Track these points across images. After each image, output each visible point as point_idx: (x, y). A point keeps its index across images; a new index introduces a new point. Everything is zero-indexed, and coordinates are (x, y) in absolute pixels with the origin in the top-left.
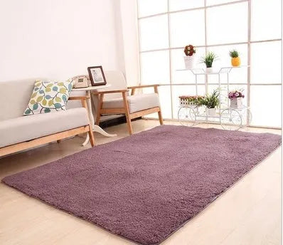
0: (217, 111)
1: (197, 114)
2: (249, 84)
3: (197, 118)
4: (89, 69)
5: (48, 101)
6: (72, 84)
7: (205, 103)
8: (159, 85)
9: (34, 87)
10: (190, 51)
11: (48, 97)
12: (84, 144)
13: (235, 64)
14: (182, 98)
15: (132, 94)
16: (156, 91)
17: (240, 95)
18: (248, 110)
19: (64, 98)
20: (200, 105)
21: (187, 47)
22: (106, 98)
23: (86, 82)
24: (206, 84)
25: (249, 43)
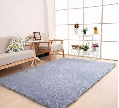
0: (88, 52)
1: (79, 53)
2: (101, 41)
3: (79, 55)
4: (34, 33)
5: (17, 46)
6: (27, 39)
7: (83, 49)
8: (63, 40)
9: (10, 40)
10: (77, 26)
11: (17, 45)
12: (31, 65)
13: (96, 33)
14: (73, 46)
15: (51, 44)
16: (62, 43)
17: (98, 46)
18: (101, 52)
19: (23, 45)
20: (80, 49)
21: (75, 25)
22: (41, 45)
23: (33, 39)
24: (83, 40)
25: (102, 24)
